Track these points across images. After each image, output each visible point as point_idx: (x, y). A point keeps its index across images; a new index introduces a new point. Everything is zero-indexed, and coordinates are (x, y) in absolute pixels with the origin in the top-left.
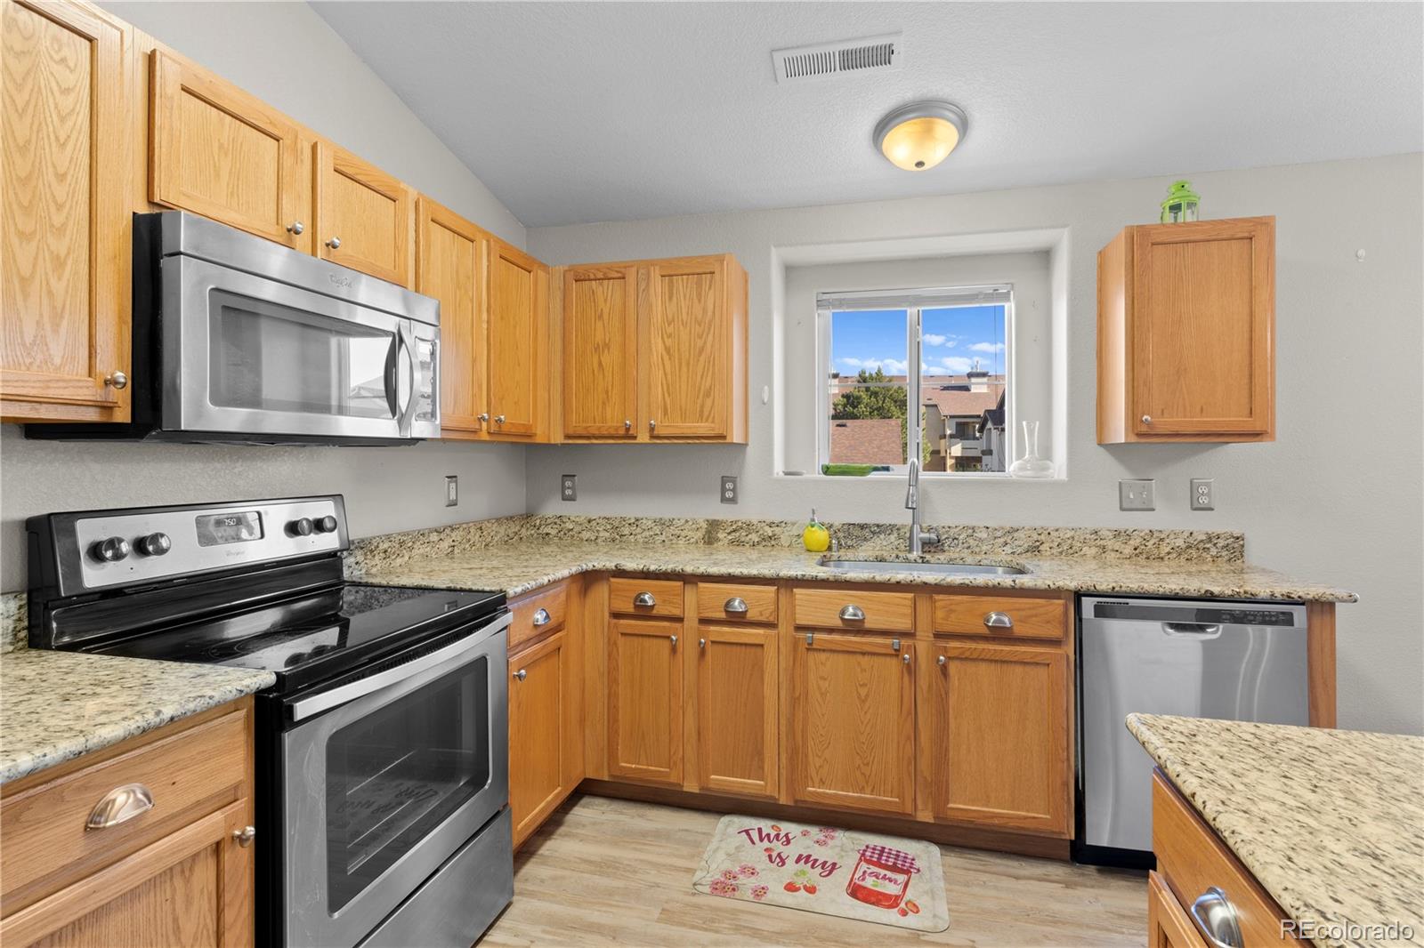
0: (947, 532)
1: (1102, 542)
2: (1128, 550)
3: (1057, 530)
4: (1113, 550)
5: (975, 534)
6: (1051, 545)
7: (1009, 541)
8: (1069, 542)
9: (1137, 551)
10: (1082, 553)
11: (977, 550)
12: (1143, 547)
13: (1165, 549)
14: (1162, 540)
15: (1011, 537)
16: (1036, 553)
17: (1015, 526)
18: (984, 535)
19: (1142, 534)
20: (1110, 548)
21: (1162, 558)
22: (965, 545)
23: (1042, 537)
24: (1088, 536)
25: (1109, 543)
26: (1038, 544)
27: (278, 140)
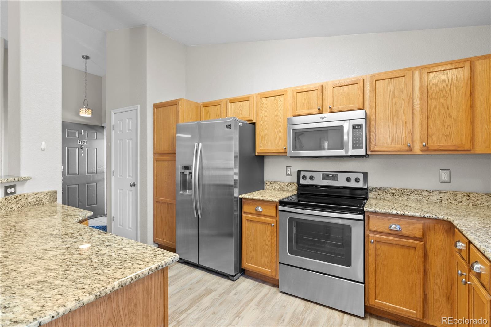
27: (317, 90)
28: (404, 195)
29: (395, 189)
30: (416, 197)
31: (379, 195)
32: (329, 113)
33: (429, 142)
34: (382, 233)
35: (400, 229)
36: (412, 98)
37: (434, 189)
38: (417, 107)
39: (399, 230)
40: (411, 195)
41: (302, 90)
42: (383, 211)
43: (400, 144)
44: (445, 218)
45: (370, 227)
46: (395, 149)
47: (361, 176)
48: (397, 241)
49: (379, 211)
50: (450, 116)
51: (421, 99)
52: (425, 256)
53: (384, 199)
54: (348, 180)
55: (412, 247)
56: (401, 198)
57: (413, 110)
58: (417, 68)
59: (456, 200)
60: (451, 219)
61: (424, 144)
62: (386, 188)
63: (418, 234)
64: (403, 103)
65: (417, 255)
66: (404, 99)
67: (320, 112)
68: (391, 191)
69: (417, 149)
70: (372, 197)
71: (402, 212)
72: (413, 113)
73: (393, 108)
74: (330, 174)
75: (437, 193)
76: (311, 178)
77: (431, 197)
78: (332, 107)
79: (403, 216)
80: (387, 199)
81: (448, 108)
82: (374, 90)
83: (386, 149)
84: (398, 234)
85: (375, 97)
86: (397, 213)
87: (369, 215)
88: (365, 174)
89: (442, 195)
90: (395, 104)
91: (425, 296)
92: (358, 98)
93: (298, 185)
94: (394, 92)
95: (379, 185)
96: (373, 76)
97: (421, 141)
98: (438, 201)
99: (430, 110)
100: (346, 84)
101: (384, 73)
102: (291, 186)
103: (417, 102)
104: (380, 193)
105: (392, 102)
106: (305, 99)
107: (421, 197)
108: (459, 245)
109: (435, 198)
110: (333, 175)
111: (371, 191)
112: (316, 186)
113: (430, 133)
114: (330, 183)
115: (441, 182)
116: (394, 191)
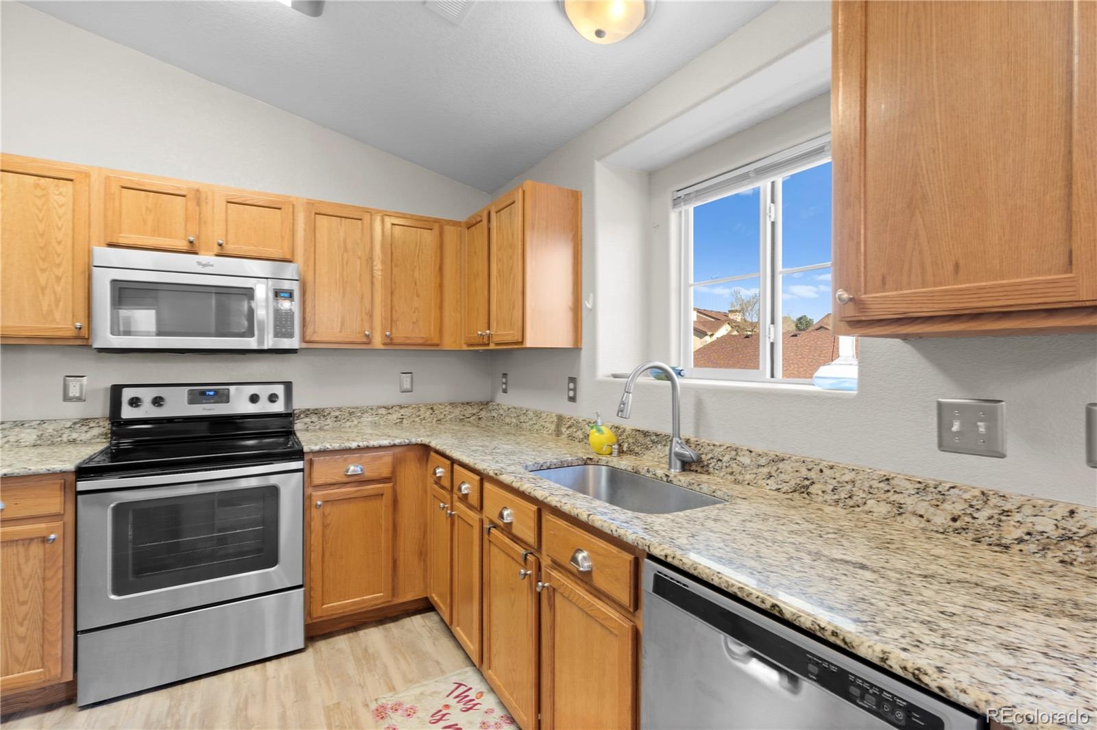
0: (712, 450)
1: (897, 495)
2: (940, 519)
3: (832, 468)
4: (914, 514)
5: (738, 458)
6: (824, 488)
7: (773, 473)
8: (849, 487)
9: (958, 524)
10: (866, 508)
11: (740, 478)
12: (968, 519)
13: (1011, 532)
14: (1007, 513)
15: (775, 468)
16: (806, 496)
17: (781, 456)
18: (746, 460)
19: (967, 496)
20: (910, 508)
21: (1007, 547)
22: (729, 470)
23: (812, 475)
24: (875, 484)
25: (909, 501)
26: (807, 483)
27: (184, 196)
28: (353, 418)
29: (339, 409)
30: (370, 419)
31: (312, 422)
32: (217, 255)
33: (394, 330)
34: (334, 484)
35: (362, 470)
36: (371, 259)
37: (394, 404)
38: (378, 274)
39: (360, 472)
40: (364, 416)
41: (140, 185)
42: (336, 446)
43: (353, 331)
44: (419, 440)
45: (314, 480)
46: (347, 340)
47: (279, 390)
48: (357, 491)
49: (329, 447)
50: (418, 296)
51: (383, 262)
52: (395, 502)
53: (321, 429)
54: (254, 399)
55: (378, 495)
56: (348, 424)
57: (372, 277)
58: (378, 211)
59: (419, 416)
60: (425, 441)
61: (388, 333)
62: (324, 409)
63: (386, 472)
64: (358, 262)
65: (383, 505)
66: (360, 258)
67: (192, 250)
68: (333, 414)
69: (378, 342)
70: (299, 428)
71: (365, 443)
72: (372, 283)
73: (343, 269)
74: (210, 390)
75: (397, 408)
76: (158, 401)
77: (390, 417)
78: (224, 245)
79: (367, 448)
80: (327, 427)
81: (416, 284)
82: (313, 229)
83: (333, 339)
84: (360, 481)
85: (313, 243)
86: (359, 446)
87: (311, 459)
88: (288, 386)
89: (403, 411)
90: (347, 263)
91: (395, 562)
92: (283, 238)
93: (112, 424)
94: (345, 242)
95: (312, 406)
96: (310, 203)
97: (383, 329)
98: (399, 420)
99: (395, 283)
100: (258, 204)
101: (330, 204)
102: (85, 428)
103: (378, 266)
104: (314, 418)
105: (343, 259)
106: (147, 209)
107: (377, 418)
108: (439, 472)
109: (395, 417)
110: (216, 392)
111: (298, 418)
112: (170, 420)
113: (395, 318)
114: (209, 410)
115: (403, 392)
116: (337, 413)
